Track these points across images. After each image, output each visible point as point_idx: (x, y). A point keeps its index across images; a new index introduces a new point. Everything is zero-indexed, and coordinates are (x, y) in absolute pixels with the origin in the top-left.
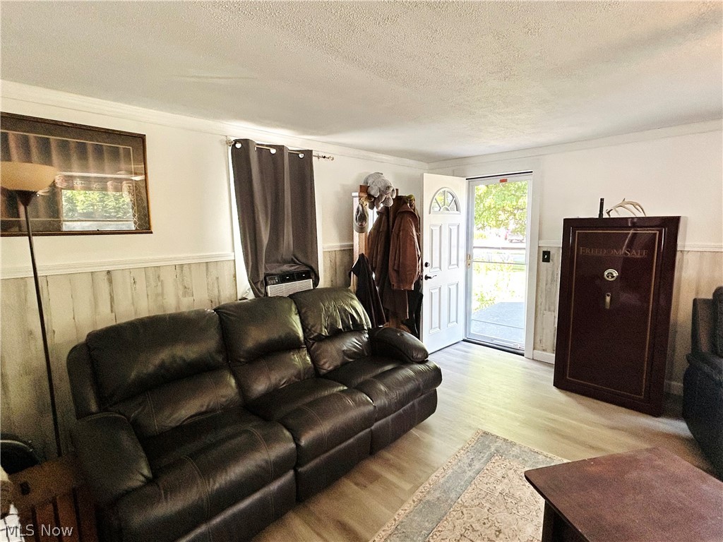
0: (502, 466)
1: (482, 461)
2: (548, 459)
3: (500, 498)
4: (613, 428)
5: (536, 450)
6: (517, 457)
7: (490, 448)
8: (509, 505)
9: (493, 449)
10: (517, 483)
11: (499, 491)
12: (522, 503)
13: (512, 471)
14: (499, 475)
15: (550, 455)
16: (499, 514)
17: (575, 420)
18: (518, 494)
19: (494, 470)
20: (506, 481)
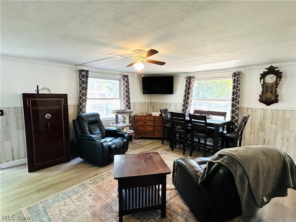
0: (54, 209)
1: (44, 216)
2: (64, 193)
3: (69, 216)
4: (65, 171)
5: (56, 194)
6: (54, 202)
7: (40, 210)
8: (74, 215)
9: (41, 209)
10: (67, 208)
11: (66, 216)
12: (77, 210)
13: (60, 207)
14: (58, 212)
15: (62, 192)
16: (76, 220)
17: (53, 177)
18: (72, 210)
19: (54, 213)
20: (62, 211)
